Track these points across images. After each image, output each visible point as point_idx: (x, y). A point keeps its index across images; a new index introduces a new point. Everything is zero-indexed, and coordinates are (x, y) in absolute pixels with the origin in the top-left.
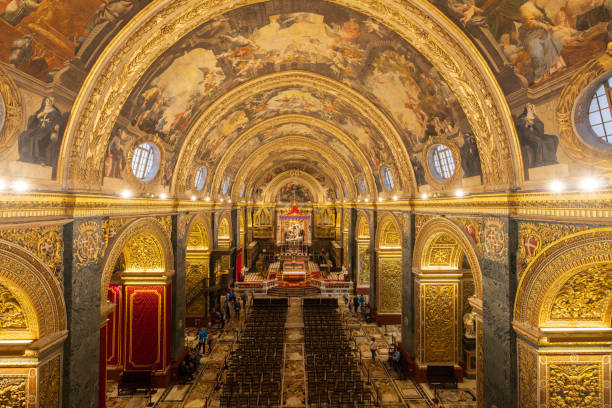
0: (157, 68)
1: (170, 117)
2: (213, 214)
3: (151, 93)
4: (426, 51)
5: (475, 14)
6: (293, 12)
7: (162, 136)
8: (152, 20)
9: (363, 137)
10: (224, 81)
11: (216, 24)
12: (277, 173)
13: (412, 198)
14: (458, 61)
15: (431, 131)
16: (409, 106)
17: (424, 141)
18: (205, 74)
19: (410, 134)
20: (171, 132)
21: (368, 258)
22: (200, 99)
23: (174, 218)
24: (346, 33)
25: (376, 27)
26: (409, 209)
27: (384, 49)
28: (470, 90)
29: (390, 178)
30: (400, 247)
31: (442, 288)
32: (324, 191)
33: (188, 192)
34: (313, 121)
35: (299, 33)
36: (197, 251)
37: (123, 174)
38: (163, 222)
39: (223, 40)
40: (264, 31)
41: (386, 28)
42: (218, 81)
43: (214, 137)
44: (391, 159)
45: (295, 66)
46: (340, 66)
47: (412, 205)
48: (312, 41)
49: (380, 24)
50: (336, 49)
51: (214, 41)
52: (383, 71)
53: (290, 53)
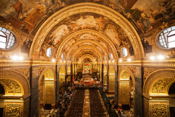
0: (53, 30)
1: (56, 41)
2: (66, 65)
3: (51, 36)
4: (119, 24)
5: (130, 16)
6: (86, 15)
7: (54, 46)
8: (52, 19)
9: (105, 45)
10: (69, 32)
11: (67, 19)
12: (83, 55)
13: (117, 61)
14: (127, 27)
15: (121, 44)
16: (116, 38)
17: (120, 46)
18: (65, 30)
19: (116, 45)
20: (56, 45)
21: (106, 77)
22: (63, 36)
23: (56, 66)
24: (99, 20)
25: (106, 19)
27: (109, 24)
28: (130, 34)
29: (112, 56)
30: (114, 74)
31: (125, 85)
32: (95, 59)
33: (60, 60)
34: (92, 42)
35: (88, 20)
36: (62, 75)
37: (44, 55)
38: (53, 67)
39: (69, 22)
40: (79, 20)
41: (109, 19)
42: (68, 32)
43: (66, 46)
44: (112, 51)
45: (87, 28)
46: (98, 28)
47: (117, 63)
48: (91, 22)
49: (108, 18)
50: (97, 24)
51: (67, 23)
52: (109, 29)
53: (85, 25)
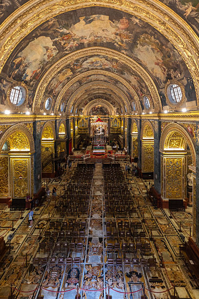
0: (20, 47)
1: (29, 73)
2: (56, 121)
3: (18, 60)
4: (165, 33)
5: (192, 11)
6: (92, 15)
7: (26, 82)
8: (15, 21)
9: (134, 81)
10: (58, 53)
11: (50, 23)
12: (90, 101)
13: (160, 112)
14: (183, 38)
15: (169, 77)
16: (157, 64)
17: (165, 82)
18: (47, 50)
19: (158, 79)
20: (31, 81)
21: (137, 144)
22: (45, 63)
23: (35, 123)
24: (121, 25)
25: (137, 21)
26: (158, 118)
27: (142, 33)
28: (189, 54)
29: (148, 102)
30: (153, 138)
31: (175, 160)
32: (115, 109)
33: (41, 111)
34: (107, 73)
35: (96, 26)
36: (48, 140)
37: (5, 102)
38: (28, 126)
39: (55, 32)
40: (77, 25)
41: (143, 22)
42: (54, 53)
43: (54, 83)
44: (148, 93)
45: (95, 44)
46: (119, 43)
47: (159, 117)
48: (103, 30)
49: (140, 19)
50: (117, 34)
51: (50, 32)
52: (143, 45)
53: (92, 37)
